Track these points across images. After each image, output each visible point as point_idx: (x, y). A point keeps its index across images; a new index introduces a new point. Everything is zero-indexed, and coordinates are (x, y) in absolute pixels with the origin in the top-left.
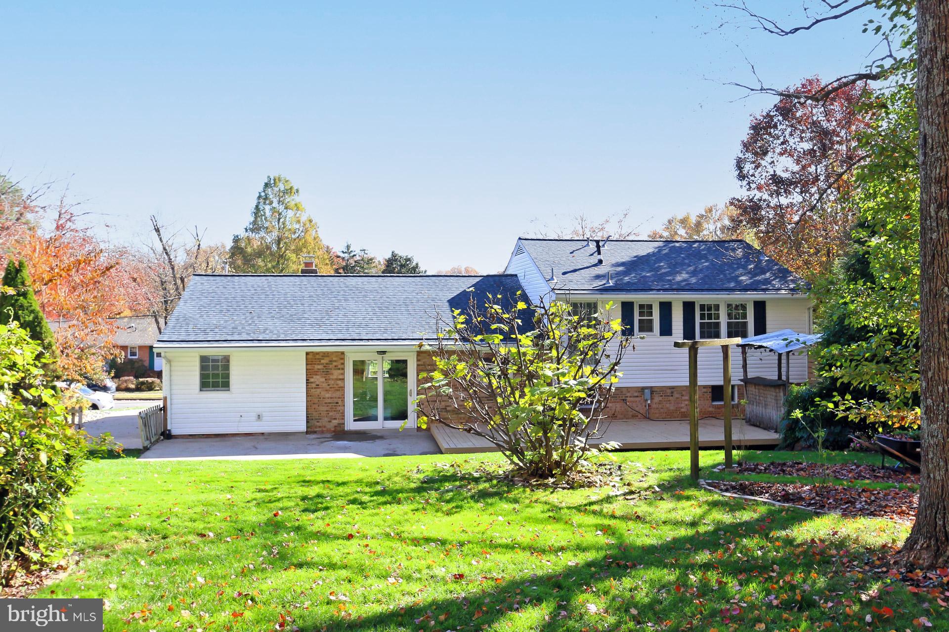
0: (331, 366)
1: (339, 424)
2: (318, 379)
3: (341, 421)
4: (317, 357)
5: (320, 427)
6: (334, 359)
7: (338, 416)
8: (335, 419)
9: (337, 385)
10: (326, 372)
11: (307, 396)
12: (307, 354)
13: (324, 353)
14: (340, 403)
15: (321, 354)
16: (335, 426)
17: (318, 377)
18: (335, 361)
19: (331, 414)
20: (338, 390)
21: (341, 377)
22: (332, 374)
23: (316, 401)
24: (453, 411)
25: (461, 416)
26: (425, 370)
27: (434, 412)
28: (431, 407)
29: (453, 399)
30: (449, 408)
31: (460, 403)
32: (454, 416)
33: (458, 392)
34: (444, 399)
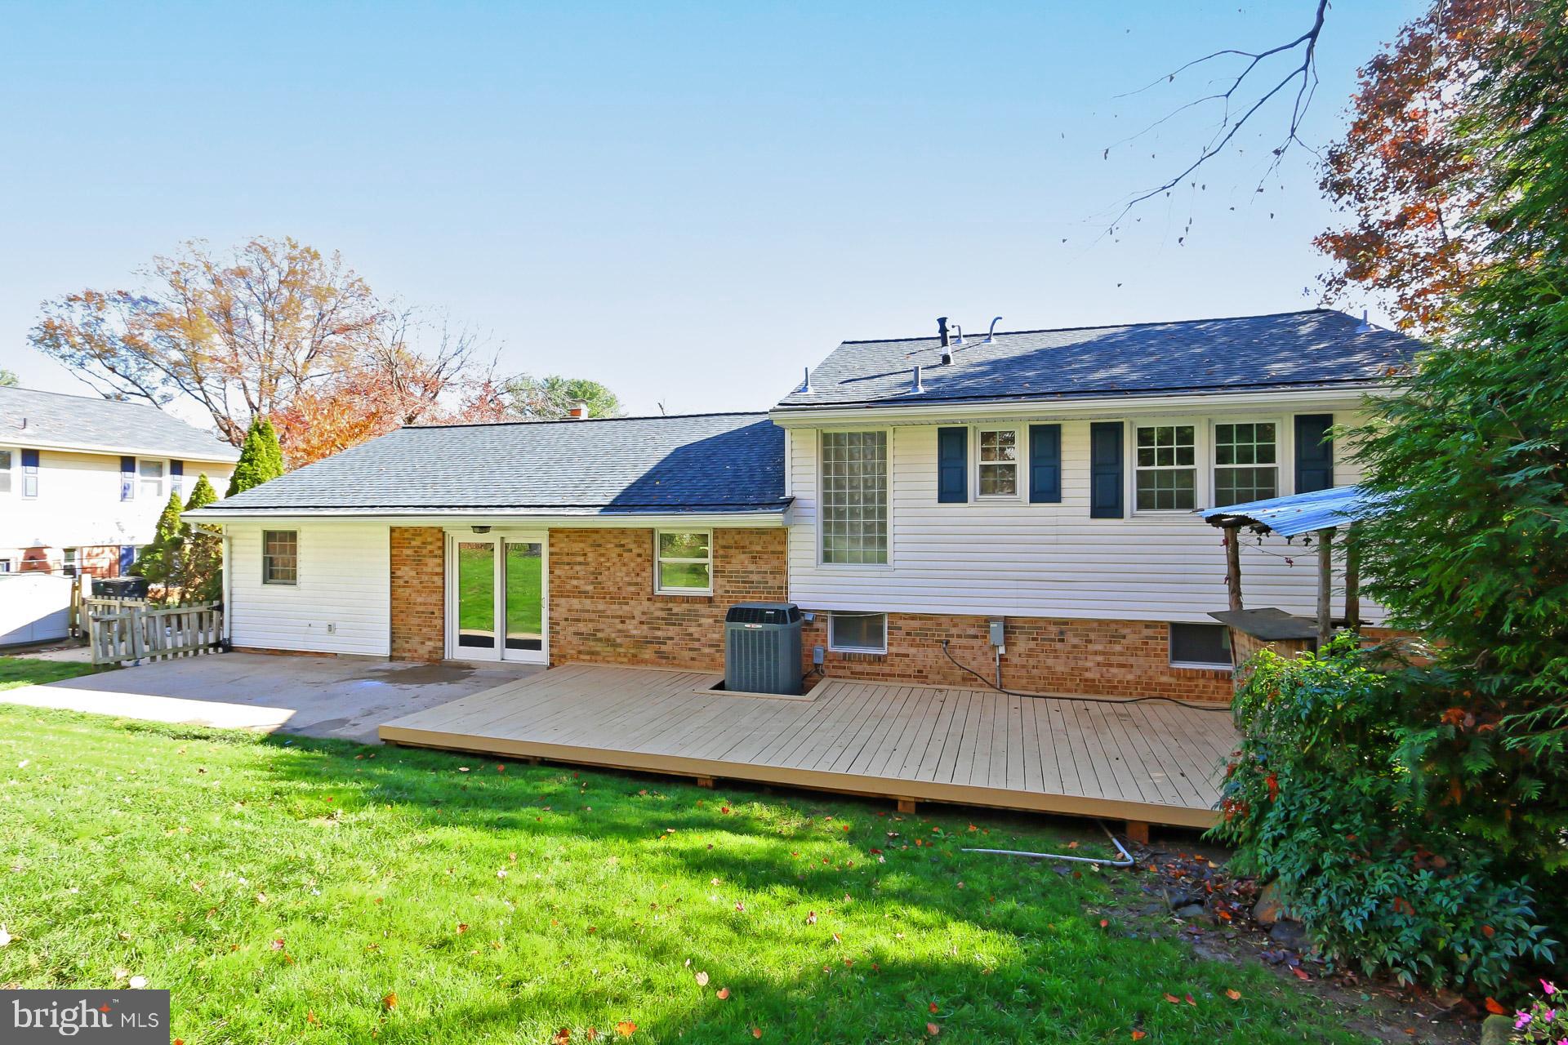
0: (424, 551)
1: (437, 648)
2: (405, 572)
3: (440, 645)
4: (406, 534)
5: (409, 650)
6: (429, 540)
7: (436, 634)
8: (432, 639)
9: (435, 583)
10: (418, 561)
11: (392, 599)
12: (392, 528)
13: (415, 527)
14: (438, 613)
15: (412, 530)
16: (430, 652)
17: (406, 568)
19: (424, 630)
20: (435, 592)
21: (440, 570)
22: (425, 565)
23: (404, 607)
24: (608, 640)
25: (622, 650)
26: (563, 563)
27: (576, 640)
28: (572, 629)
29: (608, 617)
30: (599, 635)
31: (620, 626)
32: (609, 649)
33: (616, 607)
34: (593, 616)
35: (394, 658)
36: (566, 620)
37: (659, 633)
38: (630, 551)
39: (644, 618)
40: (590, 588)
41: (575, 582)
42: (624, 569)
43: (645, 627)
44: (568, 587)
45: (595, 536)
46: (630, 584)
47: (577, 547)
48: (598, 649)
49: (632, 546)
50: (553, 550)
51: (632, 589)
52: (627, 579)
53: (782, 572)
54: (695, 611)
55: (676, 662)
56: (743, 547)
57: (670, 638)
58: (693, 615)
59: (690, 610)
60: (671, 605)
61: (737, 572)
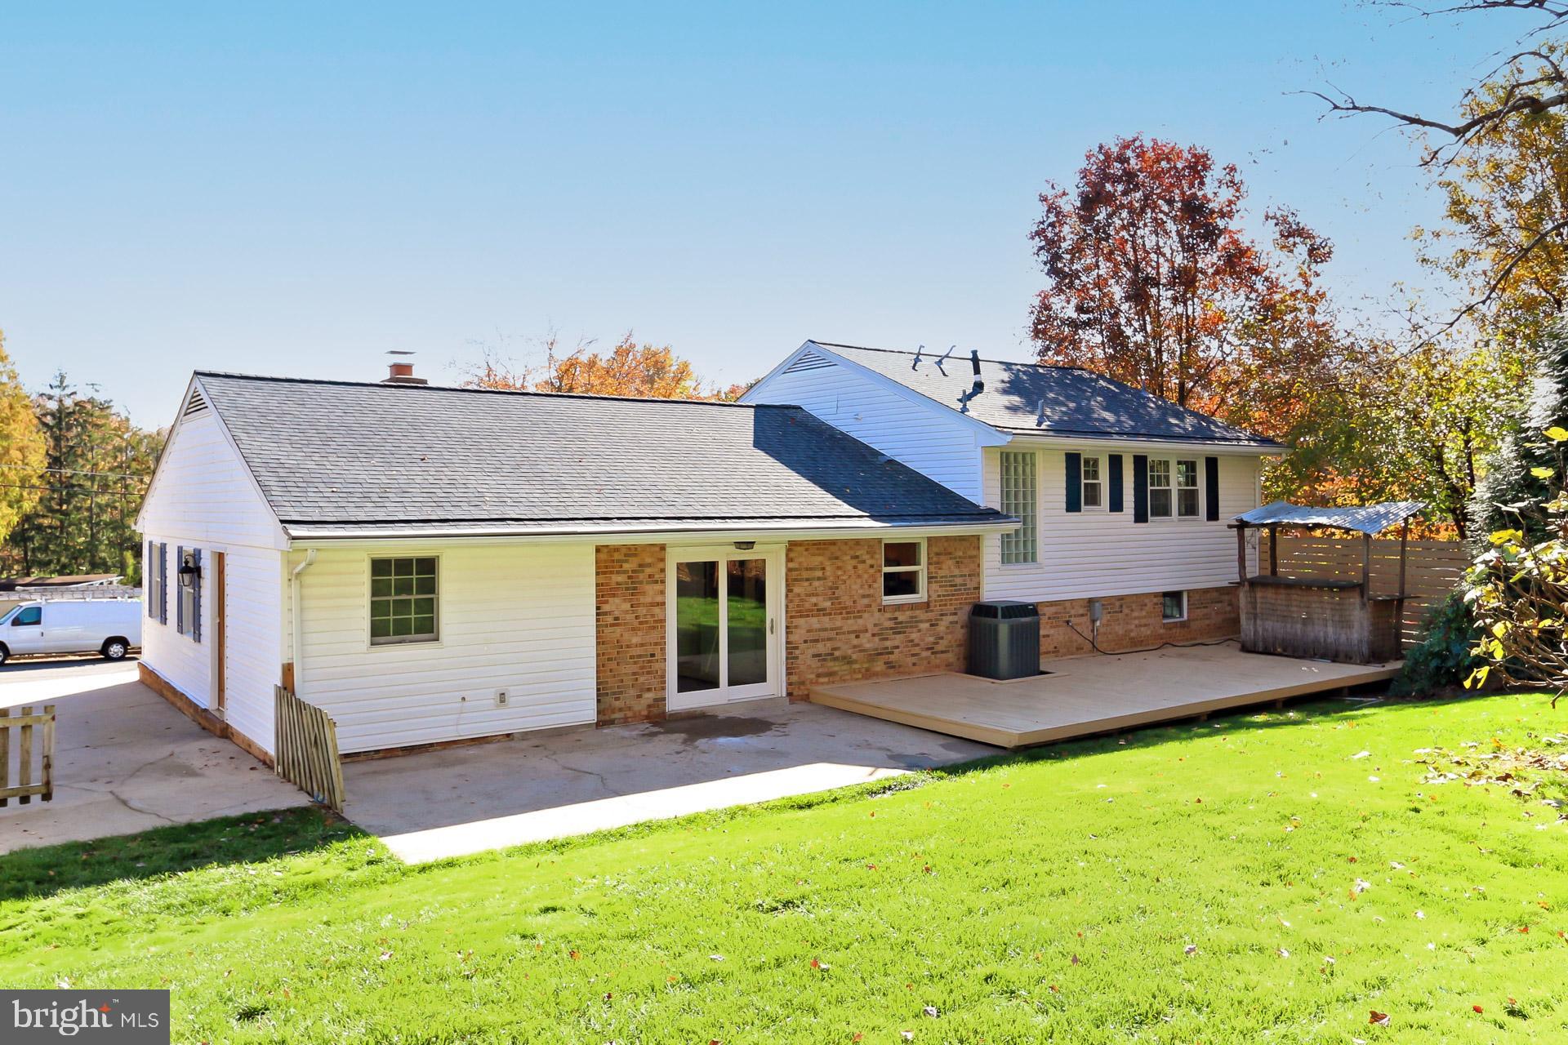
0: (641, 576)
1: (656, 700)
2: (619, 606)
3: (659, 695)
4: (616, 556)
5: (621, 710)
6: (648, 560)
7: (655, 682)
8: (649, 690)
9: (653, 616)
10: (633, 590)
11: (598, 643)
12: (598, 550)
13: (628, 547)
14: (657, 652)
15: (624, 551)
16: (649, 706)
17: (617, 600)
18: (649, 565)
19: (642, 679)
20: (654, 628)
21: (659, 599)
22: (644, 594)
23: (613, 653)
24: (844, 658)
25: (856, 666)
26: (801, 580)
27: (815, 663)
28: (811, 652)
29: (844, 633)
30: (837, 653)
31: (856, 642)
32: (845, 667)
33: (850, 622)
34: (832, 634)
35: (601, 724)
36: (805, 642)
37: (888, 644)
38: (864, 562)
39: (876, 630)
40: (828, 604)
41: (814, 600)
42: (859, 581)
43: (876, 639)
44: (807, 606)
45: (833, 548)
46: (864, 596)
47: (817, 560)
48: (836, 669)
49: (866, 557)
50: (791, 565)
51: (866, 601)
52: (861, 592)
53: (976, 574)
54: (916, 617)
55: (901, 669)
56: (950, 554)
57: (897, 647)
58: (914, 623)
59: (912, 617)
60: (897, 614)
61: (946, 577)
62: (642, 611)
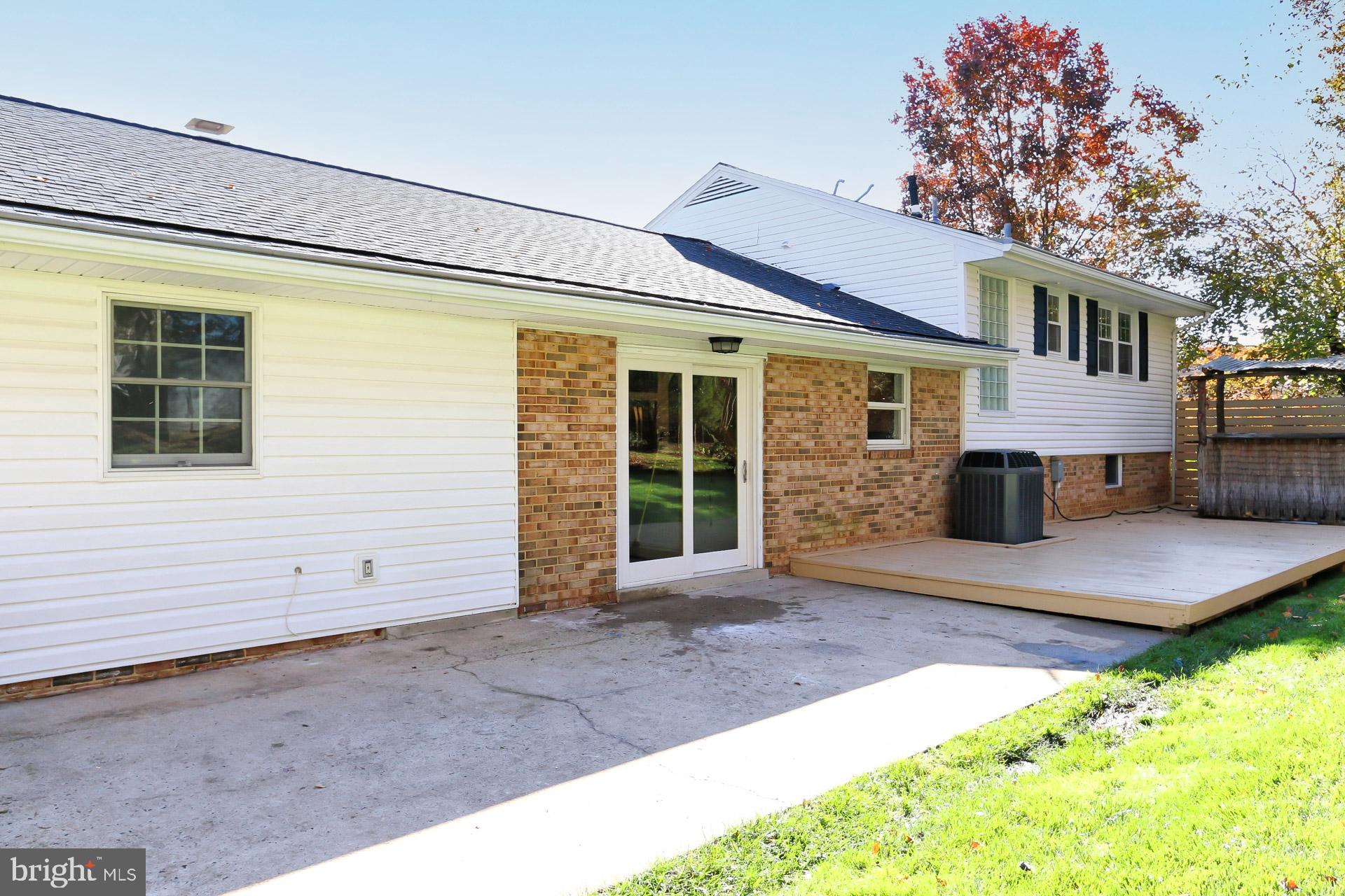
0: (583, 383)
1: (603, 572)
2: (550, 425)
3: (607, 564)
4: (547, 348)
5: (553, 587)
6: (593, 360)
7: (601, 546)
8: (593, 557)
9: (599, 445)
10: (571, 402)
11: (521, 483)
12: (521, 333)
13: (563, 337)
14: (605, 500)
15: (558, 341)
16: (593, 582)
17: (548, 417)
18: (594, 368)
19: (583, 541)
20: (600, 463)
21: (607, 420)
22: (585, 410)
23: (543, 499)
24: (828, 516)
25: (841, 528)
26: (782, 408)
27: (795, 522)
28: (792, 507)
29: (828, 484)
30: (821, 511)
31: (840, 496)
32: (829, 529)
33: (835, 469)
34: (815, 485)
35: (525, 610)
36: (786, 493)
37: (873, 500)
38: (849, 391)
39: (861, 482)
40: (810, 444)
41: (796, 437)
42: (844, 416)
43: (861, 493)
44: (789, 444)
45: (816, 369)
46: (849, 437)
47: (800, 384)
48: (820, 531)
49: (851, 385)
50: (770, 387)
51: (850, 443)
52: (845, 430)
53: (955, 419)
54: (900, 467)
55: (886, 534)
56: (933, 391)
57: (882, 505)
58: (898, 473)
59: (896, 468)
60: (882, 462)
61: (929, 419)
62: (583, 436)
